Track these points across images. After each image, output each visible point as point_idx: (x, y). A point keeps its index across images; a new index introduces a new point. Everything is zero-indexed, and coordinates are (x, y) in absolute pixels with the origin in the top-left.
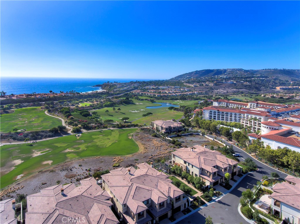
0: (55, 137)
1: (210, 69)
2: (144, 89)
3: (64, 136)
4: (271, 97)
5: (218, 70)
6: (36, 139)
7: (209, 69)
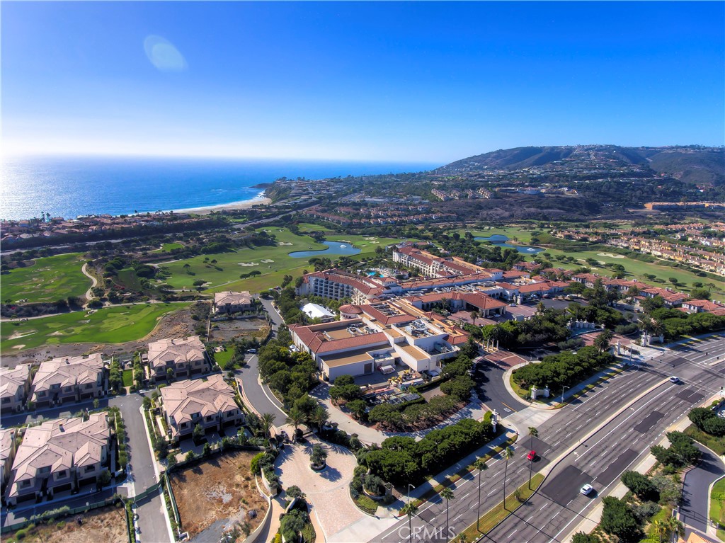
0: (58, 313)
1: (535, 146)
2: (335, 203)
3: (72, 311)
4: (566, 236)
5: (553, 148)
6: (30, 315)
7: (530, 145)
